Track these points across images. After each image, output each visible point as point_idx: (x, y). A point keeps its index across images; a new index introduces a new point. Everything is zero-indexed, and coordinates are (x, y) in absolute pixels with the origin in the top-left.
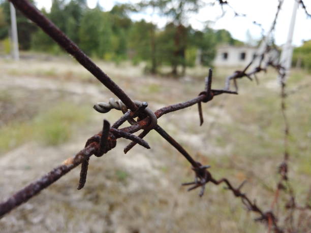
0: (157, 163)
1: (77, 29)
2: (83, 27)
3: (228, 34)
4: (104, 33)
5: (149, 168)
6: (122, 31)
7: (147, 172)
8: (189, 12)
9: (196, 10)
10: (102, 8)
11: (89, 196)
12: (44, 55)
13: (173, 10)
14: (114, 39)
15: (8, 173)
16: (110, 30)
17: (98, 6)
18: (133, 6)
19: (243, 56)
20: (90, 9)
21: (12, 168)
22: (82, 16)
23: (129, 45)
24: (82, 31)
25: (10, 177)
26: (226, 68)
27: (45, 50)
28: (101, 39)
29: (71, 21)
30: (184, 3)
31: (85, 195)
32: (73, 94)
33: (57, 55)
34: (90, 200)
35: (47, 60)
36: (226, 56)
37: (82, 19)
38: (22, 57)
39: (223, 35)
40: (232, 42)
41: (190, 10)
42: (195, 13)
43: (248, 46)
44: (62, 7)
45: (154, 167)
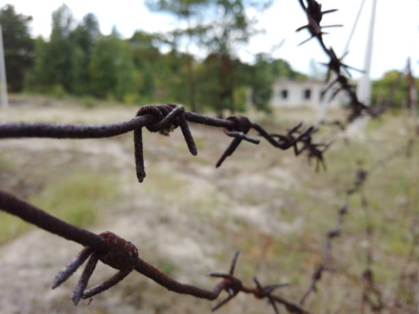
0: (210, 249)
1: (86, 62)
2: (95, 60)
3: (287, 66)
4: (123, 67)
5: (200, 256)
6: (147, 65)
7: (197, 261)
8: (236, 42)
9: (245, 39)
10: (119, 35)
11: (129, 299)
12: (42, 99)
13: (216, 39)
14: (136, 75)
15: (23, 273)
16: (130, 64)
17: (114, 32)
18: (163, 36)
19: (308, 94)
20: (103, 37)
21: (26, 266)
22: (93, 46)
23: (157, 82)
24: (93, 65)
25: (26, 279)
26: (287, 110)
27: (43, 92)
28: (120, 76)
29: (78, 52)
30: (229, 31)
31: (124, 297)
32: (89, 155)
33: (60, 97)
34: (131, 303)
35: (46, 105)
36: (285, 94)
37: (93, 50)
38: (12, 103)
39: (281, 67)
40: (293, 76)
41: (237, 39)
42: (244, 43)
43: (314, 81)
44: (65, 34)
45: (206, 254)
